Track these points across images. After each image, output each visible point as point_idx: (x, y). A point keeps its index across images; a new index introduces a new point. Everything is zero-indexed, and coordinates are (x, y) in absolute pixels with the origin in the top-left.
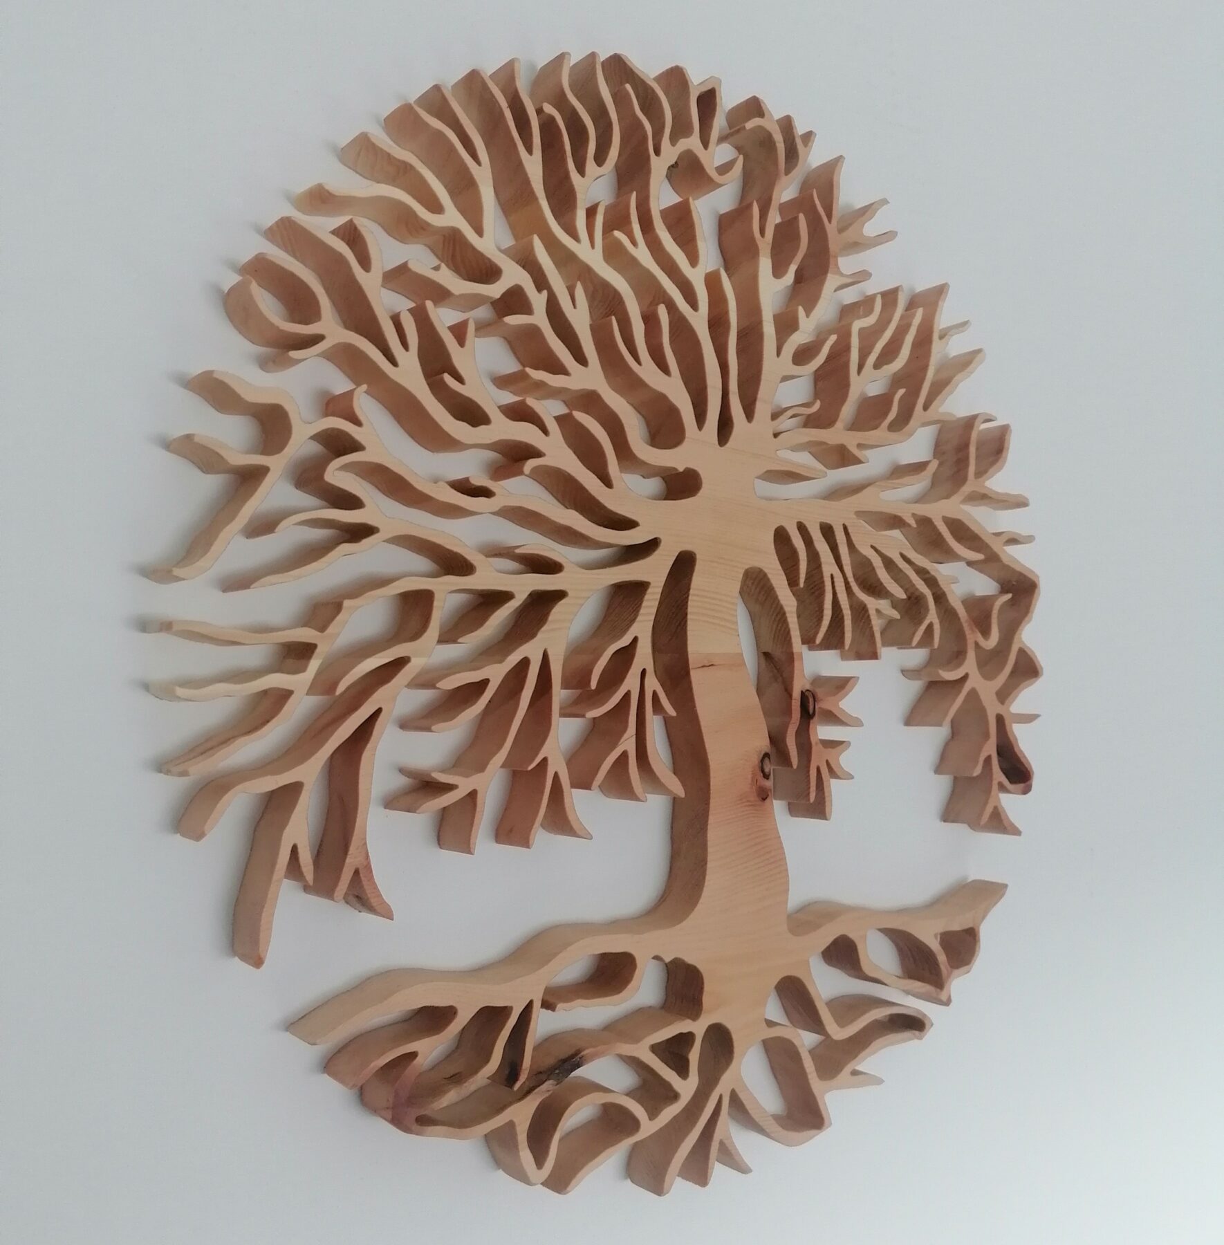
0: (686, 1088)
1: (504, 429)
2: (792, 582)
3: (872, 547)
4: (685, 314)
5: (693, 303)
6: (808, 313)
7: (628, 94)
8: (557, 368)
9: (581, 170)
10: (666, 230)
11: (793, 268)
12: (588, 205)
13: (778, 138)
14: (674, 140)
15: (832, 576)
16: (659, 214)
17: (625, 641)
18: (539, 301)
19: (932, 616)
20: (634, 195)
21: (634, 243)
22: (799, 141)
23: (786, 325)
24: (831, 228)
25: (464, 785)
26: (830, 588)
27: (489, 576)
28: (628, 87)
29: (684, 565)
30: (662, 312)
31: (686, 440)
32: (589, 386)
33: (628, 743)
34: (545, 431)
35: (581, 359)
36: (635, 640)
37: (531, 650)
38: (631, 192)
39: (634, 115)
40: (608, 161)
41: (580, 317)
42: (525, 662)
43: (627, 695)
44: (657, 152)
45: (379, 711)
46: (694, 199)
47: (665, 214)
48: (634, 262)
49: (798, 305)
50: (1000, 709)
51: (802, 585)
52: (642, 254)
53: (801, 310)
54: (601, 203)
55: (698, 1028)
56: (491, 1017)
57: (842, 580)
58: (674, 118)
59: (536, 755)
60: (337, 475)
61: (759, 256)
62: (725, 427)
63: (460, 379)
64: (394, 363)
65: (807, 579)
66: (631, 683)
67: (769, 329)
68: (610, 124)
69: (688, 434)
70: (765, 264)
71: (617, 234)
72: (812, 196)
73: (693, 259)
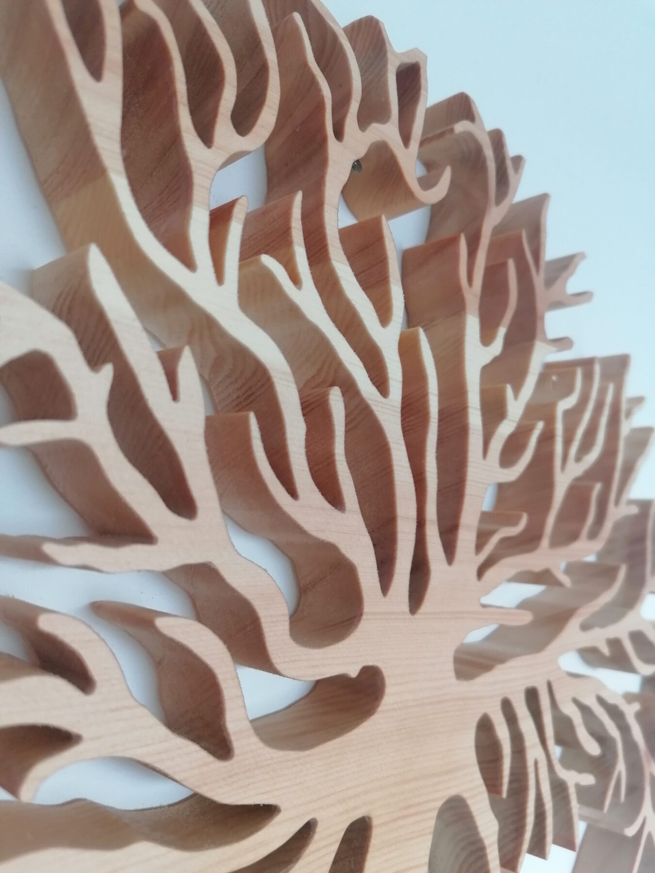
3: (573, 701)
4: (370, 402)
5: (381, 383)
6: (516, 392)
7: (297, 29)
9: (206, 135)
10: (347, 263)
11: (502, 331)
12: (215, 205)
13: (489, 153)
14: (364, 121)
16: (337, 236)
19: (620, 763)
20: (299, 197)
21: (295, 279)
22: (509, 164)
24: (539, 280)
26: (534, 783)
28: (297, 17)
30: (336, 399)
31: (364, 617)
38: (294, 192)
39: (305, 64)
40: (256, 129)
44: (339, 134)
46: (388, 219)
47: (345, 234)
48: (294, 311)
49: (507, 382)
51: (504, 795)
52: (308, 299)
53: (509, 391)
54: (240, 201)
58: (364, 89)
61: (465, 313)
65: (511, 782)
67: (475, 419)
68: (264, 69)
69: (367, 607)
70: (472, 325)
71: (267, 260)
72: (519, 238)
73: (383, 312)
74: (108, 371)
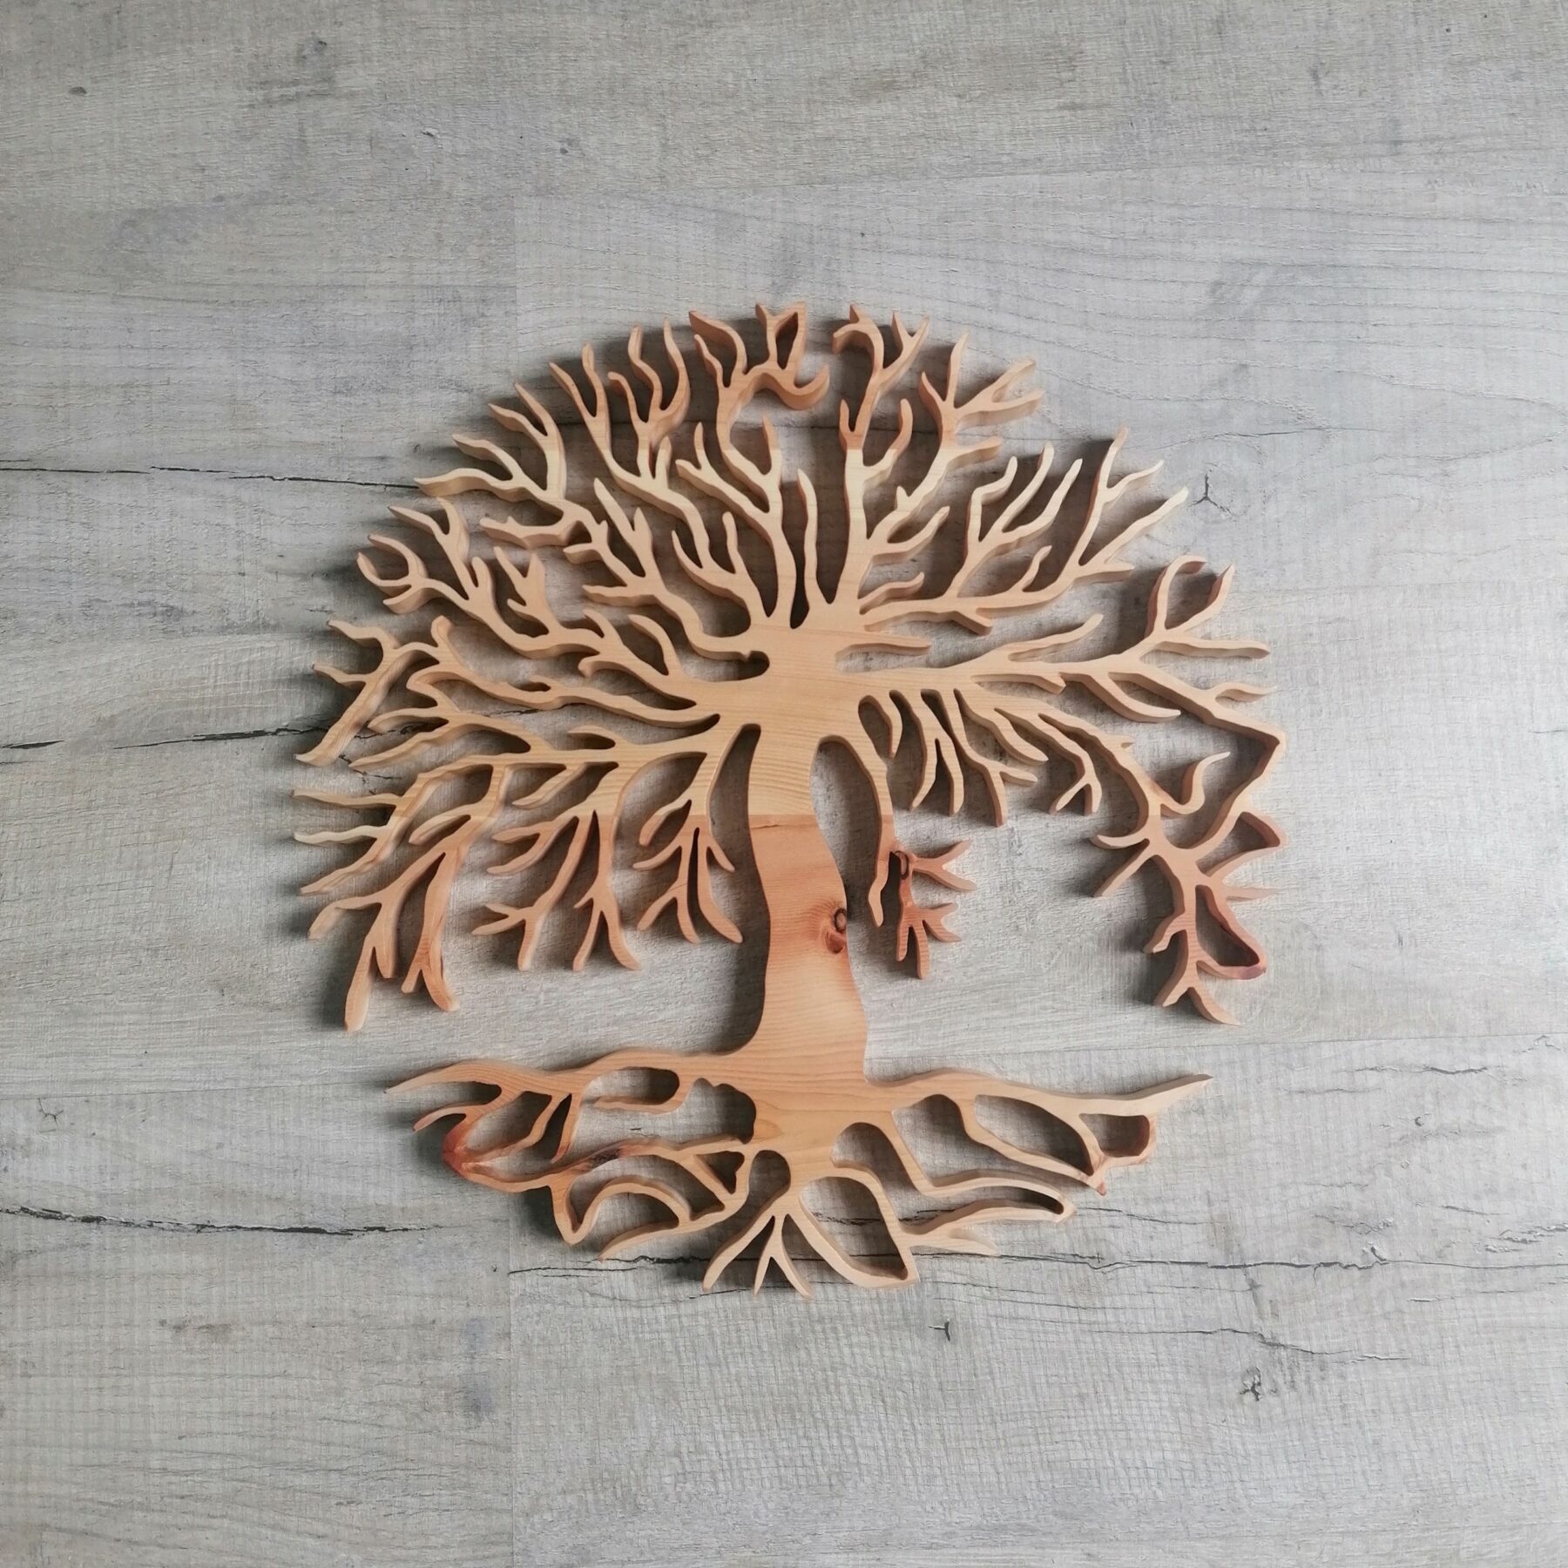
0: (733, 1202)
1: (559, 637)
2: (882, 746)
3: (997, 710)
5: (763, 506)
6: (909, 493)
8: (615, 581)
9: (645, 418)
10: (735, 448)
11: (891, 452)
13: (877, 338)
14: (746, 370)
15: (937, 742)
16: (727, 436)
17: (679, 803)
18: (599, 533)
19: (1090, 777)
21: (698, 466)
23: (878, 509)
24: (944, 405)
25: (514, 916)
26: (935, 753)
27: (542, 753)
28: (698, 337)
29: (749, 736)
30: (728, 520)
31: (752, 626)
32: (647, 592)
33: (679, 890)
34: (601, 634)
35: (638, 570)
36: (689, 803)
37: (583, 811)
39: (703, 360)
40: (673, 404)
41: (640, 539)
42: (574, 823)
43: (678, 852)
44: (727, 385)
45: (443, 856)
49: (897, 486)
50: (1204, 880)
51: (894, 750)
52: (707, 475)
53: (901, 491)
55: (749, 1151)
56: (533, 1102)
57: (952, 744)
58: (748, 352)
59: (583, 895)
60: (419, 683)
61: (846, 449)
62: (799, 612)
63: (523, 603)
64: (466, 597)
65: (901, 745)
66: (683, 840)
67: (857, 516)
68: (677, 374)
69: (753, 621)
70: (854, 457)
71: (682, 464)
72: (919, 380)
73: (765, 467)
74: (604, 524)
